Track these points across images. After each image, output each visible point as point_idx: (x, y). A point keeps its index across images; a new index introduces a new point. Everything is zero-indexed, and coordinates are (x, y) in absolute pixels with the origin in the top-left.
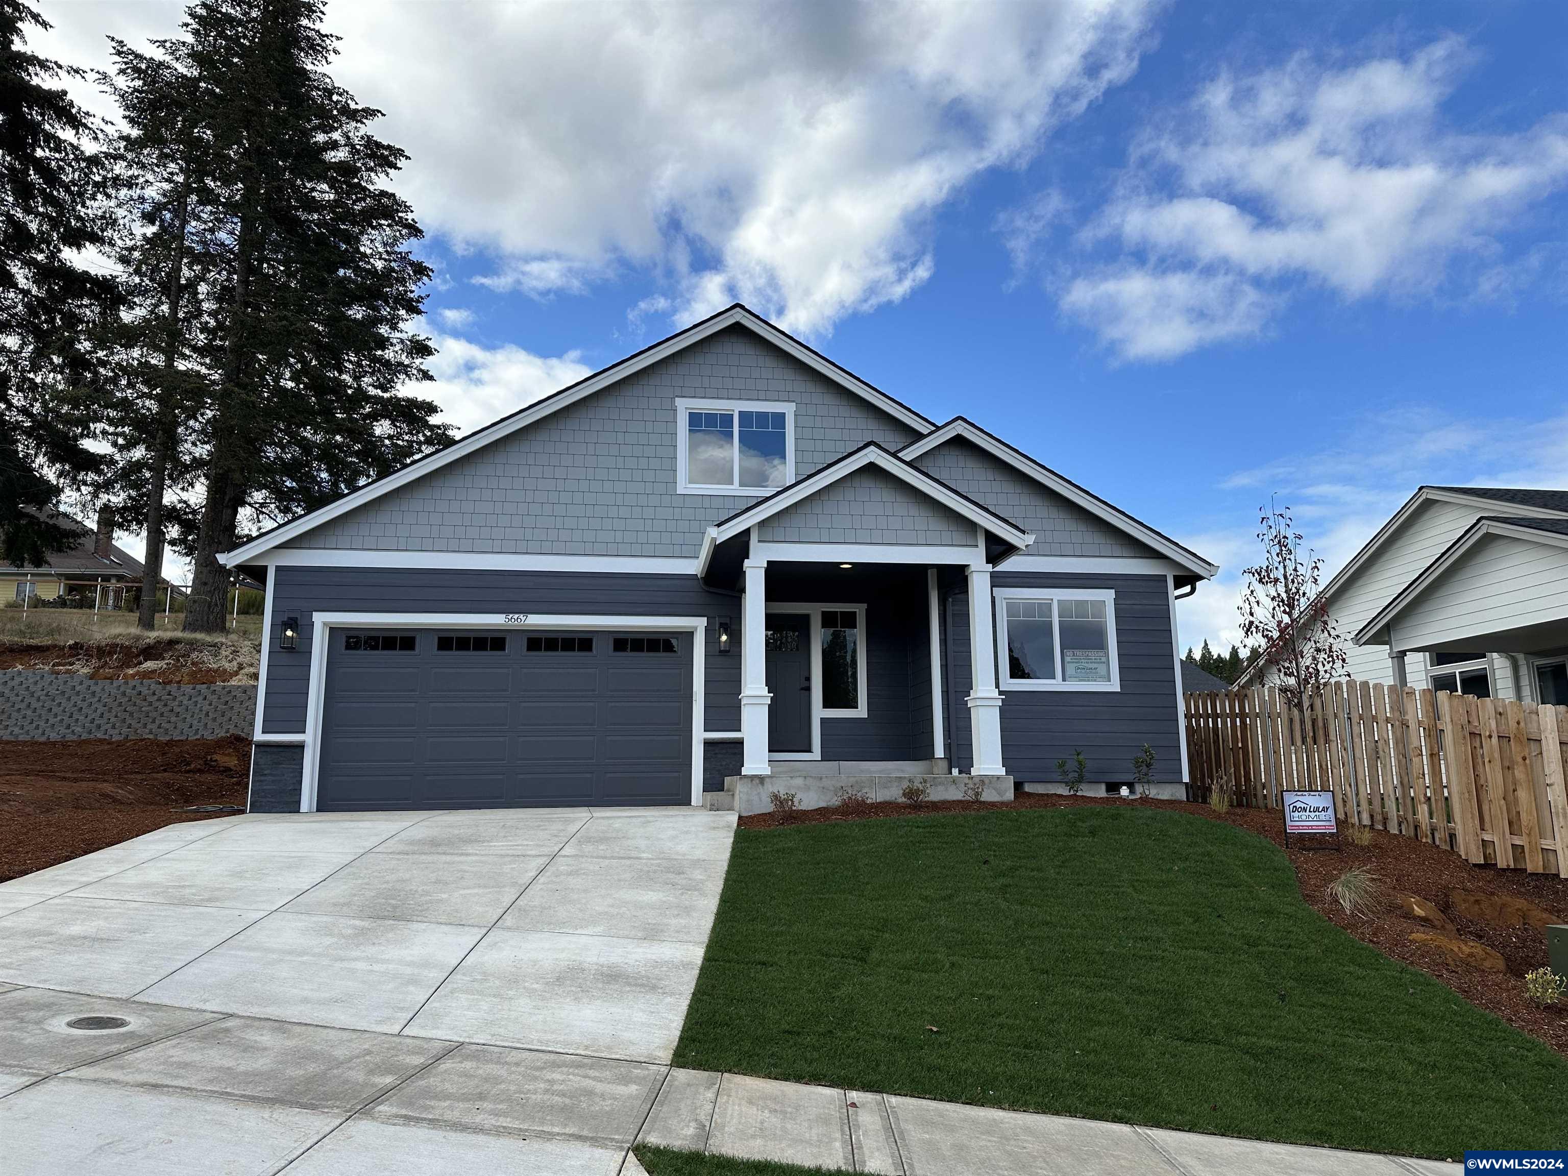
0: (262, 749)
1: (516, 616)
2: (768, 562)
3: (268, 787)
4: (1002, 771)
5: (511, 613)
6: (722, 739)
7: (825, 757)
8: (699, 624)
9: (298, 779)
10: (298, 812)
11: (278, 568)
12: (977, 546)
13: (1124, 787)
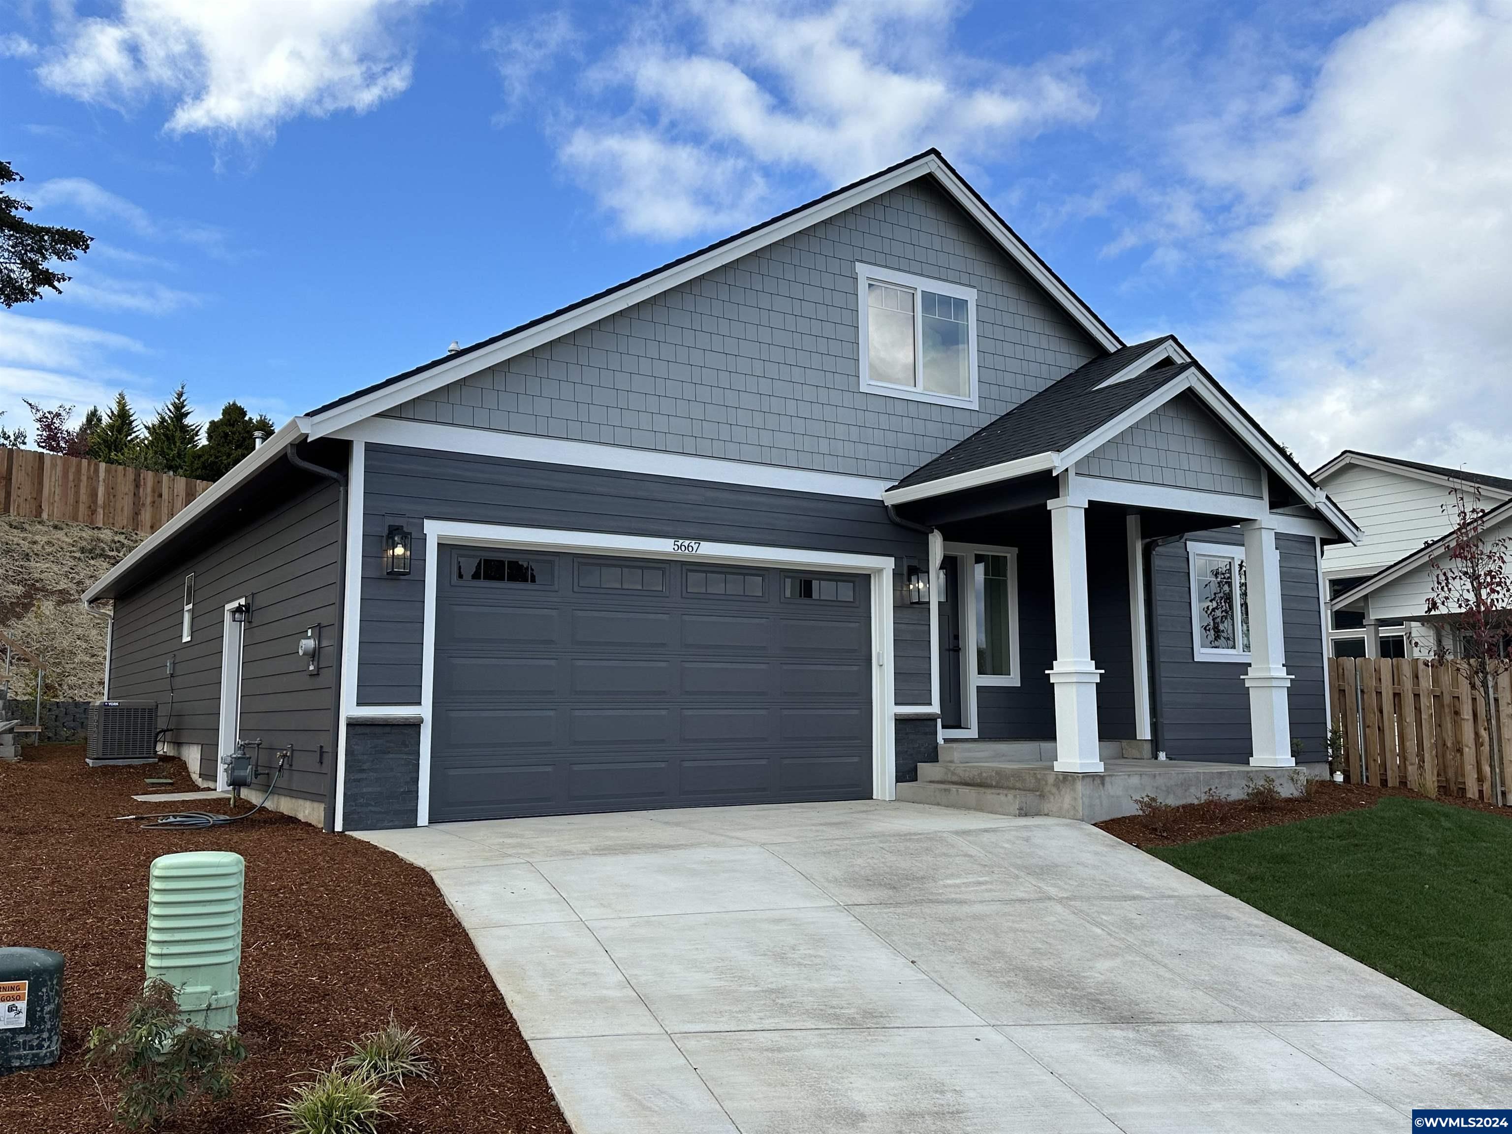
0: (359, 730)
1: (687, 543)
2: (1090, 502)
3: (370, 790)
4: (1292, 762)
5: (682, 538)
6: (917, 714)
7: (985, 736)
8: (887, 564)
9: (414, 775)
10: (415, 826)
11: (371, 448)
12: (1261, 498)
13: (1338, 773)
